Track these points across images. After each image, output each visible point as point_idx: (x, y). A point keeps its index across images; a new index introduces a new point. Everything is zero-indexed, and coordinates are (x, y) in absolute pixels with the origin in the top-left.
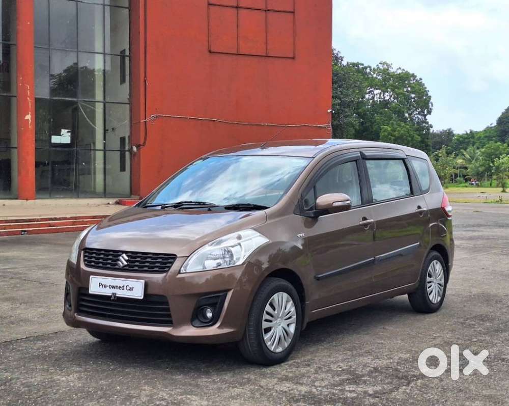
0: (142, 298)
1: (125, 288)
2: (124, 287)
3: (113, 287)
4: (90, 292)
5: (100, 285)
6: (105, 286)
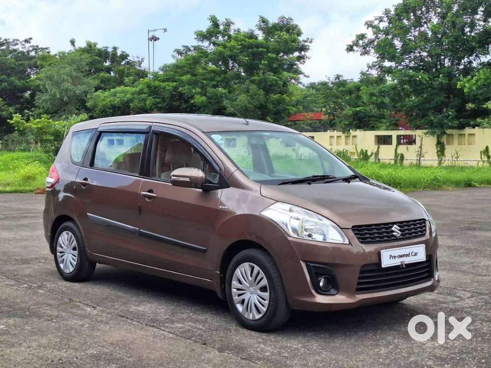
0: (425, 260)
1: (411, 254)
2: (409, 254)
3: (401, 256)
4: (383, 266)
5: (391, 256)
6: (395, 257)
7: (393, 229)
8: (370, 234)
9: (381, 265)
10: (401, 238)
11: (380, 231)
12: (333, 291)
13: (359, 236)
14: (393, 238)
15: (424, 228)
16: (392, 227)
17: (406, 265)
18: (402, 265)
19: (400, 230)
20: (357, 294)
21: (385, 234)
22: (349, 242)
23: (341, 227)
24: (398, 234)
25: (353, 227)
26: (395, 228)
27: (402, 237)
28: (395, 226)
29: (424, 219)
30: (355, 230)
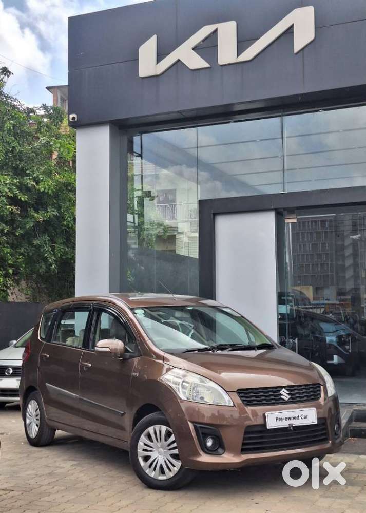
7: (281, 392)
8: (256, 397)
9: (266, 427)
10: (290, 402)
11: (268, 394)
12: (220, 451)
13: (244, 399)
14: (281, 401)
15: (318, 392)
16: (280, 390)
17: (293, 427)
18: (290, 427)
19: (288, 394)
20: (243, 454)
21: (273, 397)
22: (234, 404)
23: (227, 390)
24: (287, 397)
25: (238, 390)
26: (284, 392)
27: (291, 400)
28: (284, 390)
29: (319, 384)
30: (241, 393)
